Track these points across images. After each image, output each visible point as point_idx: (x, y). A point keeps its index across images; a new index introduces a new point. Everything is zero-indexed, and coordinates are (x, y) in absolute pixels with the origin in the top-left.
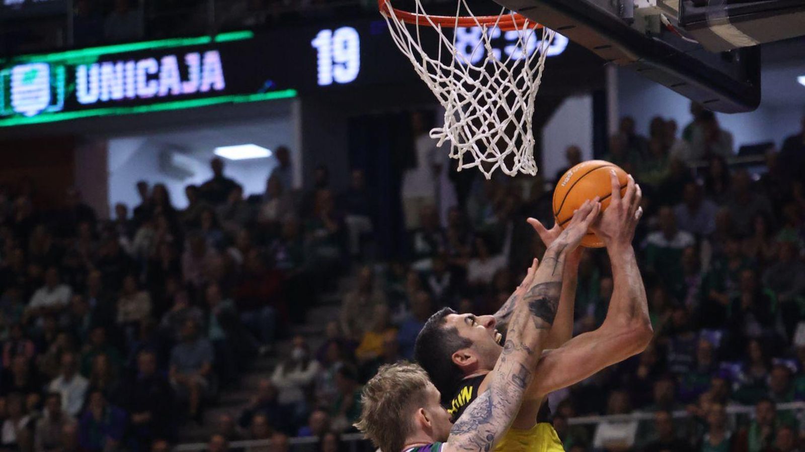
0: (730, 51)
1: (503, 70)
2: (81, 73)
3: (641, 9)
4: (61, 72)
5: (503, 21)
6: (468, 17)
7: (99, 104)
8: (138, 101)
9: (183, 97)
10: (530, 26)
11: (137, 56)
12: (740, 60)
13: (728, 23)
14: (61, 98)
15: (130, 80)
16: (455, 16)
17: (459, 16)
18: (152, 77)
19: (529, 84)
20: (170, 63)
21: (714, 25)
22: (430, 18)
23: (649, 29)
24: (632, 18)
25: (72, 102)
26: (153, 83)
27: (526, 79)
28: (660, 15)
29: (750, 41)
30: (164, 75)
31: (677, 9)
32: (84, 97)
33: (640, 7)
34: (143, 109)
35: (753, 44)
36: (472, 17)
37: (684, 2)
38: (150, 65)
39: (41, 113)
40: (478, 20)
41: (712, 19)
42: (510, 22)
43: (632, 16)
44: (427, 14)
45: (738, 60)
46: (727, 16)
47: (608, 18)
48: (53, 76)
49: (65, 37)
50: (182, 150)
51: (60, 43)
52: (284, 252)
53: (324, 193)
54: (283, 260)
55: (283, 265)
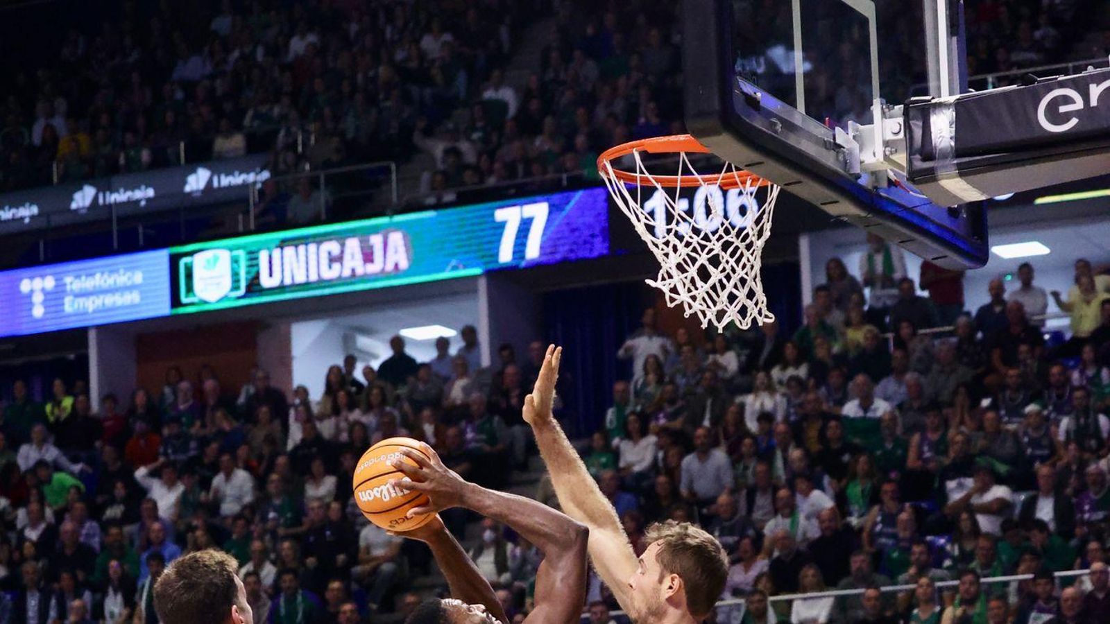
0: (956, 206)
1: (726, 227)
2: (263, 257)
3: (866, 164)
4: (242, 255)
5: (726, 179)
6: (691, 177)
7: (282, 288)
8: (321, 283)
9: (366, 278)
10: (753, 183)
11: (319, 239)
12: (967, 216)
13: (957, 177)
14: (243, 284)
15: (313, 263)
16: (677, 175)
17: (682, 175)
18: (334, 259)
19: (754, 239)
20: (353, 245)
21: (943, 179)
22: (653, 178)
23: (876, 185)
24: (858, 174)
25: (254, 286)
26: (336, 266)
27: (751, 234)
28: (886, 171)
29: (979, 195)
30: (347, 257)
31: (904, 164)
32: (266, 282)
33: (866, 162)
34: (327, 291)
35: (983, 198)
36: (697, 176)
37: (912, 157)
38: (333, 247)
39: (225, 298)
40: (702, 179)
41: (940, 173)
42: (734, 180)
43: (859, 171)
44: (650, 174)
45: (965, 216)
46: (955, 170)
47: (835, 173)
48: (235, 261)
49: (246, 222)
50: (367, 331)
51: (241, 228)
52: (473, 431)
53: (510, 370)
54: (473, 440)
55: (473, 445)
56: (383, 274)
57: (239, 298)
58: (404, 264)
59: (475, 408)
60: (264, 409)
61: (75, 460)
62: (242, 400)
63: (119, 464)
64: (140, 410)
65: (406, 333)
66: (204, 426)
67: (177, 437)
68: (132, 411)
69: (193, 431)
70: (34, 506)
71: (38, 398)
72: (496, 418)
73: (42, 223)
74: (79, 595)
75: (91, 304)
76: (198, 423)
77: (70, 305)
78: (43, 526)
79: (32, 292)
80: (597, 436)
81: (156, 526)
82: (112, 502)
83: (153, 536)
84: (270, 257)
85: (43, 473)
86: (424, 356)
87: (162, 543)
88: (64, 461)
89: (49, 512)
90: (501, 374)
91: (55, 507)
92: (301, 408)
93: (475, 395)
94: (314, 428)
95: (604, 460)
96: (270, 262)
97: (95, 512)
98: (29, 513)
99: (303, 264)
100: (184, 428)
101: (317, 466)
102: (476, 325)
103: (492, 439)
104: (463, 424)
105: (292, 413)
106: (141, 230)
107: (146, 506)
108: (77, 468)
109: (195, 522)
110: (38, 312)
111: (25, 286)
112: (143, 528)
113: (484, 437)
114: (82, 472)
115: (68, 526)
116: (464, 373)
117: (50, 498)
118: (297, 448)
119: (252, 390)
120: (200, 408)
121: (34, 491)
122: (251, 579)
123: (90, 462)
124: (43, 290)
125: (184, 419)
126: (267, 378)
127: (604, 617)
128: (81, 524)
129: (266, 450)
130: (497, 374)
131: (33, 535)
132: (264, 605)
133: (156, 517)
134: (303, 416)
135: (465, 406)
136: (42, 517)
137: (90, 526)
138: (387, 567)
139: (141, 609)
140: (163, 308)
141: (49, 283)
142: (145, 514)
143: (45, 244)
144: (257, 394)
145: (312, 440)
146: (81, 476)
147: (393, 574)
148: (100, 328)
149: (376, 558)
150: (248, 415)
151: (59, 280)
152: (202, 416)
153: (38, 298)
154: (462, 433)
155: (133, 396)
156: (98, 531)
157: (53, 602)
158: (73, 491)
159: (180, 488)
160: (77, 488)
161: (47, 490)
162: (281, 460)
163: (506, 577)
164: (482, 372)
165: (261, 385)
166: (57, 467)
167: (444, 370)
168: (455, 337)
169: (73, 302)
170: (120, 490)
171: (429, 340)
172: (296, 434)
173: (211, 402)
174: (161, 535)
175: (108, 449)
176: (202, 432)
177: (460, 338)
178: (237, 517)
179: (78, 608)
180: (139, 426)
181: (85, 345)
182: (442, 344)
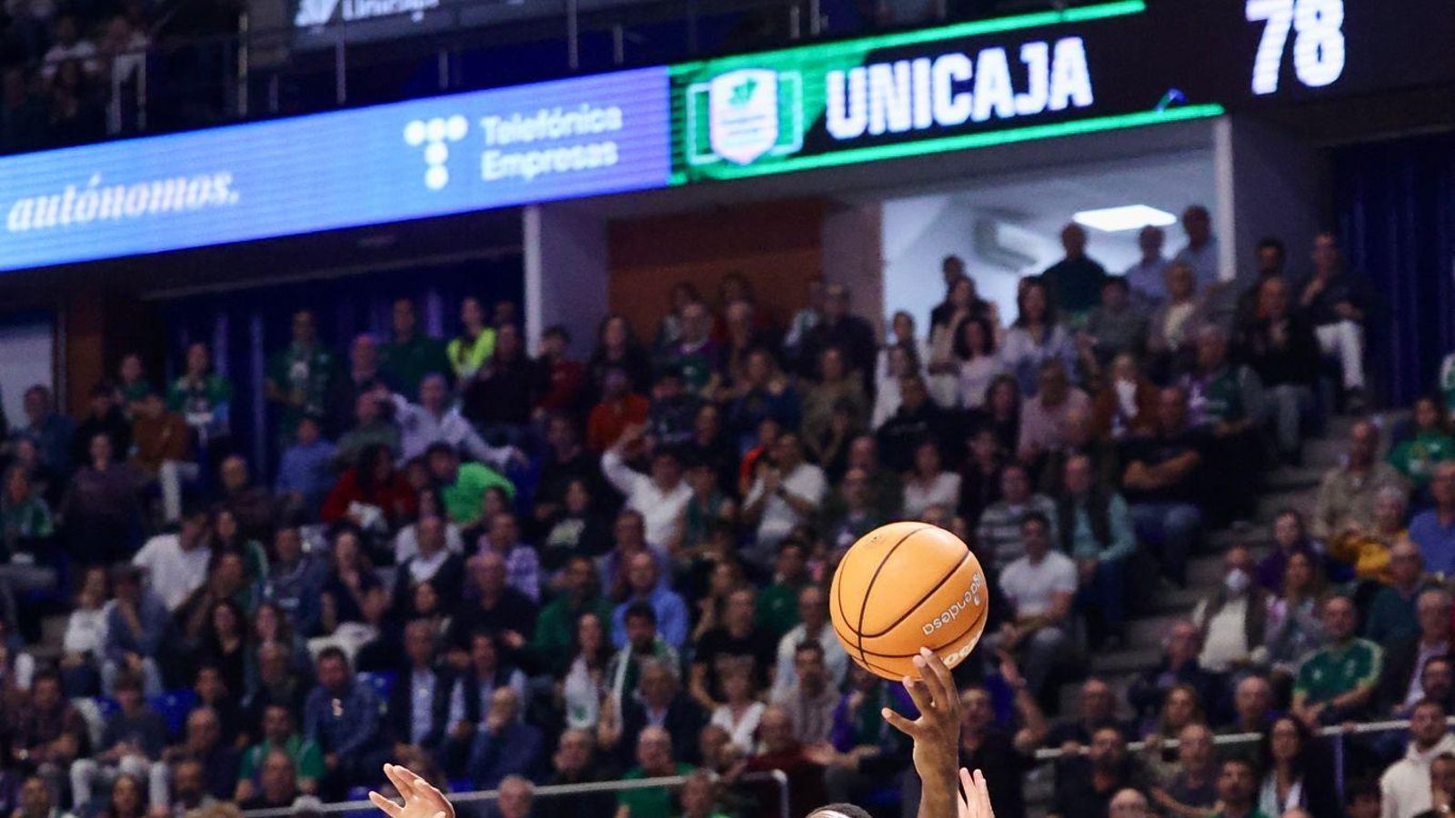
2: (835, 85)
7: (866, 140)
15: (922, 96)
18: (962, 87)
20: (993, 62)
25: (818, 135)
26: (963, 99)
30: (982, 83)
32: (838, 127)
38: (956, 65)
49: (805, 22)
50: (1017, 216)
51: (796, 32)
52: (1202, 394)
53: (1273, 285)
54: (1202, 410)
55: (1202, 420)
56: (1047, 116)
57: (793, 156)
58: (1084, 97)
59: (1205, 353)
60: (832, 355)
61: (497, 442)
62: (793, 337)
63: (576, 450)
64: (614, 355)
65: (1085, 218)
66: (727, 383)
67: (677, 401)
68: (600, 355)
69: (707, 392)
70: (429, 522)
71: (435, 330)
72: (1244, 372)
73: (445, 21)
74: (501, 680)
75: (529, 166)
76: (716, 379)
77: (492, 167)
78: (441, 558)
79: (426, 143)
80: (1424, 405)
81: (641, 559)
82: (562, 515)
83: (635, 577)
84: (847, 82)
85: (440, 465)
86: (1117, 261)
87: (650, 588)
88: (477, 443)
89: (453, 534)
90: (1255, 292)
91: (464, 525)
92: (899, 353)
93: (1206, 331)
94: (921, 386)
95: (1435, 447)
96: (847, 93)
97: (532, 533)
98: (420, 535)
99: (905, 99)
100: (690, 388)
101: (926, 456)
102: (1208, 206)
103: (1235, 410)
104: (1186, 380)
105: (882, 359)
106: (618, 34)
107: (625, 522)
108: (503, 455)
109: (708, 555)
110: (437, 178)
111: (415, 132)
112: (619, 561)
113: (1223, 404)
114: (511, 461)
115: (486, 558)
116: (1185, 294)
117: (454, 508)
118: (890, 423)
119: (812, 319)
120: (719, 353)
121: (427, 495)
122: (808, 655)
123: (527, 444)
124: (446, 141)
125: (689, 371)
126: (845, 296)
127: (1437, 725)
128: (506, 551)
129: (839, 425)
130: (1249, 293)
131: (423, 571)
132: (829, 700)
133: (642, 545)
134: (902, 365)
135: (1189, 349)
136: (438, 543)
137: (523, 556)
138: (1047, 635)
139: (612, 707)
140: (658, 174)
141: (456, 127)
142: (623, 536)
143: (450, 60)
144: (821, 327)
145: (920, 409)
146: (510, 471)
147: (1057, 648)
148: (545, 206)
149: (1027, 621)
150: (803, 364)
151: (472, 122)
152: (722, 367)
153: (437, 154)
154: (1186, 396)
155: (602, 328)
156: (534, 563)
157: (458, 690)
158: (492, 495)
159: (685, 494)
160: (500, 491)
161: (448, 494)
162: (862, 444)
163: (1259, 654)
164: (1220, 290)
165: (831, 307)
166: (465, 455)
167: (1152, 284)
168: (1172, 225)
169: (497, 159)
170: (577, 494)
171: (1127, 231)
172: (889, 398)
173: (740, 340)
174: (649, 574)
175: (558, 424)
176: (725, 394)
177: (1180, 230)
178: (785, 542)
179: (505, 703)
180: (615, 379)
181: (518, 237)
182: (1150, 238)
